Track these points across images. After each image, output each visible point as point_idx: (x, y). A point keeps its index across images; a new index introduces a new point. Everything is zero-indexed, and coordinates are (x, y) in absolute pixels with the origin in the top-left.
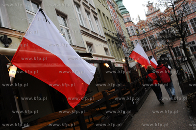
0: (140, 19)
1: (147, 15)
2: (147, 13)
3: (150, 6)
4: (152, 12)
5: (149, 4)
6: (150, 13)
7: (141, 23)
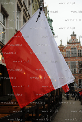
0: (61, 44)
1: (68, 43)
2: (69, 41)
3: (74, 36)
4: (74, 42)
5: (73, 34)
6: (72, 42)
7: (61, 48)
